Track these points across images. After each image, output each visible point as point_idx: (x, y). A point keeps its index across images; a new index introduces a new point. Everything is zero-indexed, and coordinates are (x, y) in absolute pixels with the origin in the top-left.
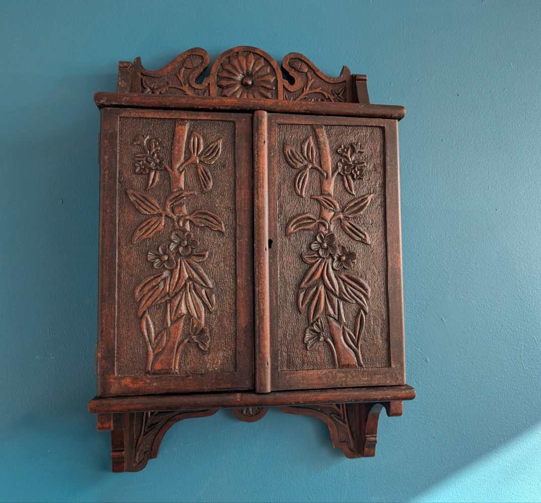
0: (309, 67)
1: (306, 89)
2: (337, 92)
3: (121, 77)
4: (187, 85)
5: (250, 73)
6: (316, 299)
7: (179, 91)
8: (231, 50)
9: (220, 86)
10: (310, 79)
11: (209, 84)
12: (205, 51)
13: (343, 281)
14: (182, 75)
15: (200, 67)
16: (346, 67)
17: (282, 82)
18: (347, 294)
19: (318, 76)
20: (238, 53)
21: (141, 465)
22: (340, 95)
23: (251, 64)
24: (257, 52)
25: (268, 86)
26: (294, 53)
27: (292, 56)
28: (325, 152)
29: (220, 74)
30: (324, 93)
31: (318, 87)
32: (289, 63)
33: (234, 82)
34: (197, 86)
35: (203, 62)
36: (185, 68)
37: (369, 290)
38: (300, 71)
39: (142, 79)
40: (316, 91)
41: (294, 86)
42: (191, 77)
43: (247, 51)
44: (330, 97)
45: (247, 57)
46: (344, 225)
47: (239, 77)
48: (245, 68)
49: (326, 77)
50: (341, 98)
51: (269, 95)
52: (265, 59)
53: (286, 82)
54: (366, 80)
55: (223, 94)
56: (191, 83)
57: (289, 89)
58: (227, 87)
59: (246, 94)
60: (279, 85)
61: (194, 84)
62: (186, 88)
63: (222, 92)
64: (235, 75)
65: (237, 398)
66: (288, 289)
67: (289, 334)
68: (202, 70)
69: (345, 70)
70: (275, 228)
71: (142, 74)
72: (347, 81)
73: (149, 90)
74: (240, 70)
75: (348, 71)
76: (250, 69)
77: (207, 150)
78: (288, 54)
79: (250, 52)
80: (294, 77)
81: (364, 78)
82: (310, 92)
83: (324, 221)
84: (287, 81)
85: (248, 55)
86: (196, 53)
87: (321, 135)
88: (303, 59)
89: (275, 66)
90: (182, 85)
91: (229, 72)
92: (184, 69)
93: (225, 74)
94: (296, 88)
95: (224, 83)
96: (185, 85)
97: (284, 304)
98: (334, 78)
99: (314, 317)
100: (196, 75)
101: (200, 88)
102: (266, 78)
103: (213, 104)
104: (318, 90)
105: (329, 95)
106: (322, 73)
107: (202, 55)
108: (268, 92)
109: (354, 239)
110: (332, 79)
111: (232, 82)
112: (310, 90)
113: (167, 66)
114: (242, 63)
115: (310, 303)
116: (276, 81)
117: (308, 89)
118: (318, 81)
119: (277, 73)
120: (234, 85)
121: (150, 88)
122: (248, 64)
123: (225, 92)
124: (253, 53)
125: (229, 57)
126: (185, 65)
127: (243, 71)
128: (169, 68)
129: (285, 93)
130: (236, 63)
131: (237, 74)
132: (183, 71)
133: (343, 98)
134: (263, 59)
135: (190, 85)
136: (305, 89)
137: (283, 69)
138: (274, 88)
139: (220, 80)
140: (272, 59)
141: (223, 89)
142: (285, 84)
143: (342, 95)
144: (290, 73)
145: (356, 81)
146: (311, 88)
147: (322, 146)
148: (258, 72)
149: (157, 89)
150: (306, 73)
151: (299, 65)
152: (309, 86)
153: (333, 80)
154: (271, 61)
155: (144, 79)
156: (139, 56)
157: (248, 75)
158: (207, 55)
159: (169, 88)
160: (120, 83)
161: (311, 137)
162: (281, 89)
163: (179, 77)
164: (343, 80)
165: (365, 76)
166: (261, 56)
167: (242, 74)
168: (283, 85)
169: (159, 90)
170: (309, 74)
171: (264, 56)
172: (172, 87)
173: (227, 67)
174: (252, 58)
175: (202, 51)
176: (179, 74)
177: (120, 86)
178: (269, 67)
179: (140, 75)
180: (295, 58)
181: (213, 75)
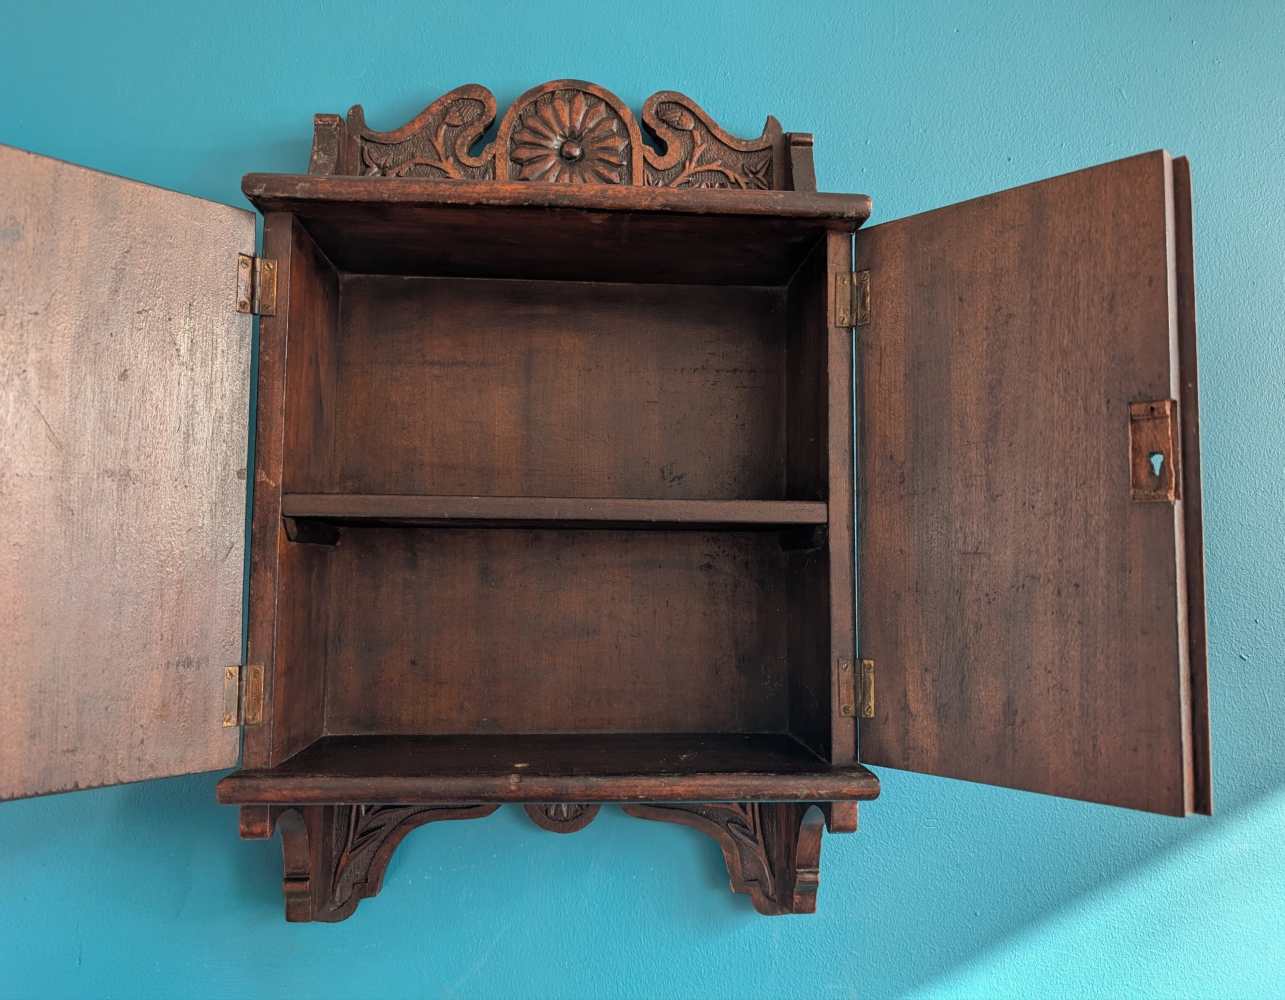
0: (697, 119)
1: (690, 164)
2: (754, 170)
3: (319, 144)
4: (451, 159)
5: (577, 133)
7: (434, 170)
8: (540, 89)
9: (515, 161)
10: (699, 143)
11: (494, 157)
12: (490, 92)
14: (441, 139)
15: (476, 124)
16: (772, 117)
17: (642, 150)
19: (716, 138)
20: (553, 93)
21: (346, 910)
22: (760, 176)
23: (578, 115)
24: (591, 90)
25: (614, 160)
26: (668, 92)
27: (663, 98)
29: (516, 137)
30: (727, 172)
31: (715, 160)
32: (657, 112)
33: (546, 152)
34: (470, 161)
35: (481, 115)
36: (449, 125)
38: (680, 127)
39: (362, 149)
40: (710, 167)
41: (666, 158)
42: (459, 142)
43: (573, 90)
44: (739, 180)
45: (571, 102)
47: (556, 143)
48: (568, 124)
49: (732, 138)
50: (762, 183)
51: (614, 176)
52: (607, 104)
53: (649, 151)
54: (811, 144)
55: (522, 176)
56: (459, 155)
57: (655, 165)
58: (531, 161)
59: (567, 176)
60: (634, 157)
61: (466, 156)
62: (448, 165)
63: (520, 172)
64: (547, 138)
65: (510, 784)
68: (482, 130)
69: (772, 124)
71: (362, 138)
72: (774, 148)
73: (376, 170)
74: (557, 128)
75: (778, 125)
76: (578, 125)
78: (657, 94)
79: (579, 91)
80: (665, 139)
81: (808, 140)
82: (699, 169)
84: (651, 149)
85: (575, 96)
86: (469, 96)
88: (685, 103)
89: (627, 119)
90: (440, 160)
91: (535, 131)
92: (445, 127)
93: (527, 137)
94: (669, 163)
95: (524, 154)
96: (447, 158)
98: (747, 141)
100: (470, 138)
101: (477, 164)
102: (610, 143)
103: (475, 195)
104: (714, 166)
105: (737, 177)
106: (723, 132)
107: (481, 98)
108: (613, 171)
110: (744, 143)
111: (541, 152)
112: (697, 166)
113: (413, 122)
114: (560, 113)
116: (629, 148)
117: (694, 164)
118: (715, 147)
119: (631, 131)
120: (544, 158)
121: (378, 166)
122: (574, 116)
123: (527, 171)
124: (585, 93)
125: (536, 102)
126: (447, 120)
127: (562, 129)
128: (417, 126)
129: (647, 171)
130: (548, 113)
131: (551, 135)
132: (443, 132)
133: (765, 182)
134: (603, 105)
135: (457, 160)
136: (687, 164)
137: (645, 126)
138: (625, 163)
139: (517, 148)
140: (622, 105)
141: (522, 165)
142: (647, 155)
143: (764, 176)
144: (657, 133)
145: (792, 147)
146: (700, 162)
148: (592, 130)
149: (390, 168)
150: (691, 131)
151: (676, 115)
152: (695, 159)
153: (746, 145)
154: (620, 108)
155: (366, 148)
156: (358, 103)
157: (573, 137)
158: (492, 99)
159: (416, 165)
160: (315, 157)
162: (638, 163)
163: (436, 144)
164: (767, 145)
165: (810, 136)
166: (601, 100)
167: (561, 136)
168: (644, 157)
169: (397, 170)
170: (696, 134)
171: (606, 99)
172: (422, 164)
173: (531, 122)
174: (582, 104)
175: (482, 92)
176: (436, 137)
177: (315, 163)
178: (615, 121)
179: (359, 140)
180: (669, 102)
181: (502, 139)
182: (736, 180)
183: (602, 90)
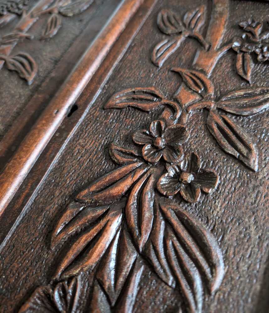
6: (93, 232)
13: (168, 223)
18: (162, 255)
37: (221, 271)
46: (212, 120)
66: (57, 193)
67: (7, 277)
70: (93, 93)
83: (176, 104)
97: (34, 216)
99: (67, 269)
109: (222, 150)
115: (77, 236)
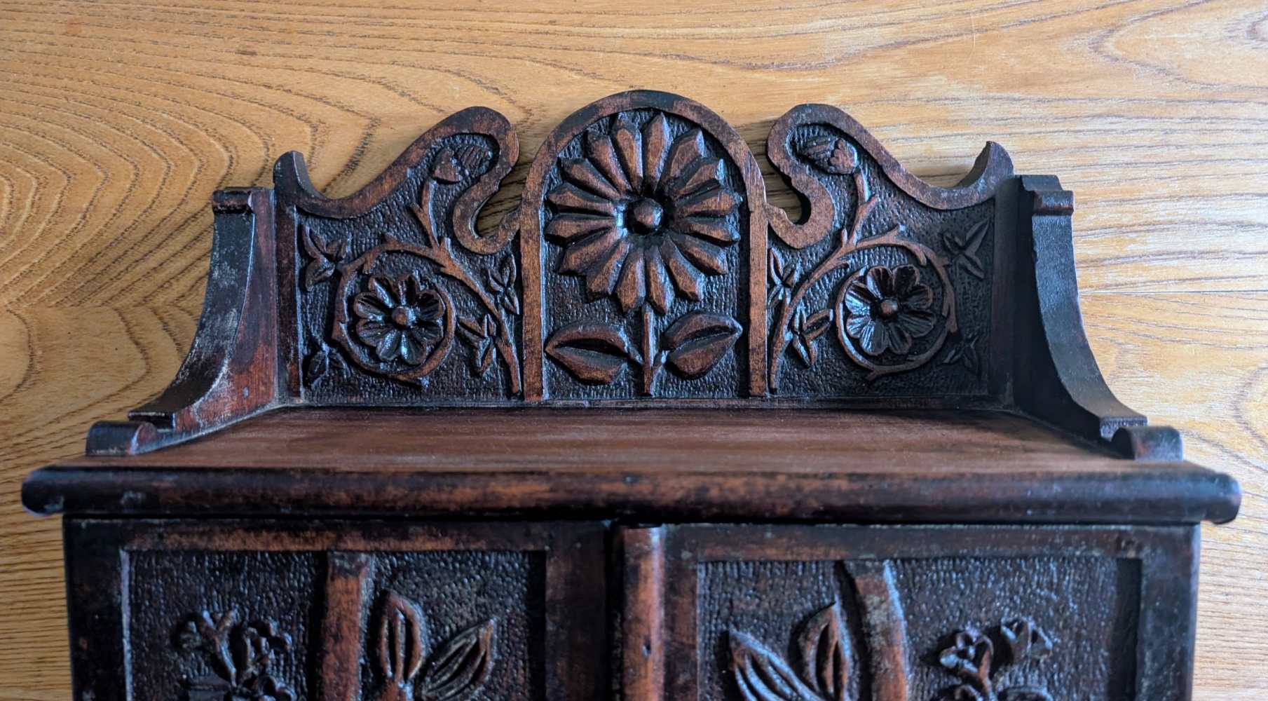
0: (863, 153)
1: (850, 235)
2: (960, 242)
3: (222, 249)
4: (448, 241)
5: (655, 188)
7: (419, 262)
8: (592, 110)
9: (553, 239)
10: (867, 195)
11: (518, 236)
12: (504, 119)
14: (429, 208)
15: (487, 177)
16: (997, 146)
17: (767, 216)
19: (894, 185)
20: (613, 117)
22: (970, 252)
23: (658, 152)
24: (678, 109)
25: (717, 232)
26: (811, 106)
27: (804, 118)
28: (887, 664)
29: (554, 198)
30: (914, 247)
31: (893, 227)
32: (793, 144)
33: (604, 223)
34: (476, 245)
35: (494, 162)
36: (440, 181)
38: (831, 169)
39: (301, 228)
40: (883, 240)
41: (808, 228)
42: (458, 212)
43: (648, 110)
44: (936, 263)
45: (645, 130)
48: (640, 171)
50: (974, 264)
51: (720, 261)
52: (708, 134)
53: (779, 215)
54: (1069, 211)
55: (563, 268)
56: (458, 233)
57: (788, 241)
58: (579, 240)
59: (638, 266)
60: (753, 228)
61: (471, 236)
62: (445, 252)
63: (562, 259)
64: (604, 197)
68: (494, 188)
69: (992, 158)
71: (300, 211)
72: (999, 201)
73: (326, 263)
74: (620, 180)
75: (1005, 159)
76: (657, 172)
77: (442, 661)
78: (791, 111)
79: (660, 112)
80: (809, 193)
81: (1065, 201)
82: (865, 244)
84: (782, 211)
85: (652, 120)
86: (471, 128)
87: (876, 599)
88: (842, 125)
89: (741, 159)
90: (428, 244)
91: (587, 189)
92: (433, 185)
93: (572, 198)
94: (814, 236)
95: (568, 228)
96: (440, 239)
100: (476, 204)
101: (489, 250)
102: (712, 203)
104: (891, 238)
105: (932, 256)
106: (908, 177)
107: (492, 132)
108: (717, 252)
110: (944, 196)
111: (594, 223)
112: (864, 238)
113: (381, 179)
114: (627, 154)
116: (744, 212)
117: (856, 237)
118: (893, 203)
119: (748, 183)
120: (601, 233)
121: (328, 256)
122: (651, 156)
123: (573, 258)
124: (668, 115)
125: (584, 134)
126: (437, 172)
127: (630, 180)
128: (386, 187)
129: (776, 252)
130: (608, 157)
131: (610, 192)
132: (431, 192)
133: (979, 262)
134: (700, 135)
135: (456, 244)
136: (845, 233)
137: (773, 171)
138: (737, 238)
139: (555, 218)
140: (731, 134)
141: (565, 247)
142: (775, 222)
143: (976, 254)
144: (795, 183)
145: (1036, 220)
146: (866, 232)
147: (877, 642)
148: (680, 180)
149: (350, 260)
150: (852, 176)
152: (858, 227)
153: (949, 198)
154: (729, 142)
155: (308, 229)
156: (289, 150)
157: (645, 191)
158: (510, 134)
159: (390, 253)
161: (836, 608)
162: (759, 239)
163: (420, 216)
164: (985, 197)
165: (1069, 198)
166: (694, 126)
167: (628, 192)
168: (770, 227)
169: (359, 262)
170: (863, 181)
171: (706, 125)
172: (398, 252)
173: (577, 172)
174: (665, 132)
175: (494, 120)
176: (420, 203)
177: (217, 285)
178: (721, 163)
179: (295, 216)
180: (814, 124)
181: (530, 204)
182: (928, 260)
183: (699, 109)
